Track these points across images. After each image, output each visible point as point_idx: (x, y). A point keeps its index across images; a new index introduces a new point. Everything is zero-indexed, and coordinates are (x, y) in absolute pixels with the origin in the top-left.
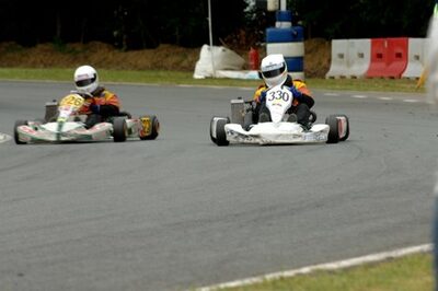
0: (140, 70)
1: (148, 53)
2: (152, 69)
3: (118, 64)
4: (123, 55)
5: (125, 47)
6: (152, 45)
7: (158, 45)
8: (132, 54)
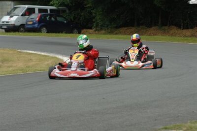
0: (186, 37)
1: (190, 30)
2: (191, 37)
3: (179, 34)
4: (181, 31)
5: (182, 28)
6: (192, 28)
7: (194, 27)
8: (184, 31)
